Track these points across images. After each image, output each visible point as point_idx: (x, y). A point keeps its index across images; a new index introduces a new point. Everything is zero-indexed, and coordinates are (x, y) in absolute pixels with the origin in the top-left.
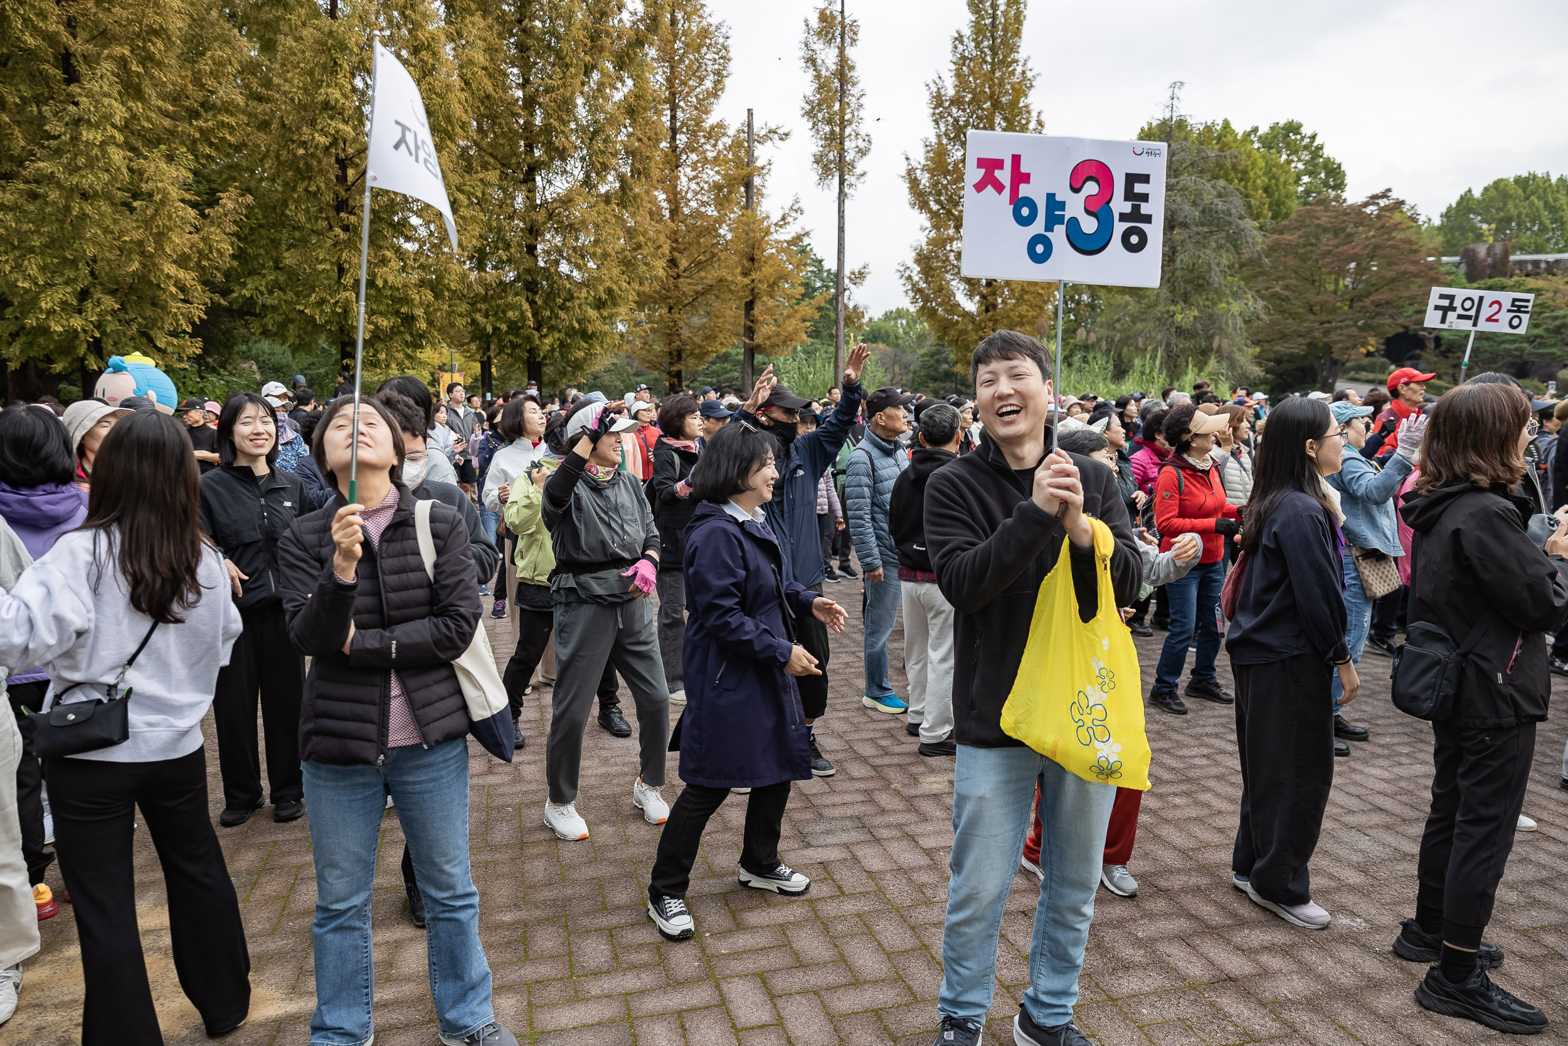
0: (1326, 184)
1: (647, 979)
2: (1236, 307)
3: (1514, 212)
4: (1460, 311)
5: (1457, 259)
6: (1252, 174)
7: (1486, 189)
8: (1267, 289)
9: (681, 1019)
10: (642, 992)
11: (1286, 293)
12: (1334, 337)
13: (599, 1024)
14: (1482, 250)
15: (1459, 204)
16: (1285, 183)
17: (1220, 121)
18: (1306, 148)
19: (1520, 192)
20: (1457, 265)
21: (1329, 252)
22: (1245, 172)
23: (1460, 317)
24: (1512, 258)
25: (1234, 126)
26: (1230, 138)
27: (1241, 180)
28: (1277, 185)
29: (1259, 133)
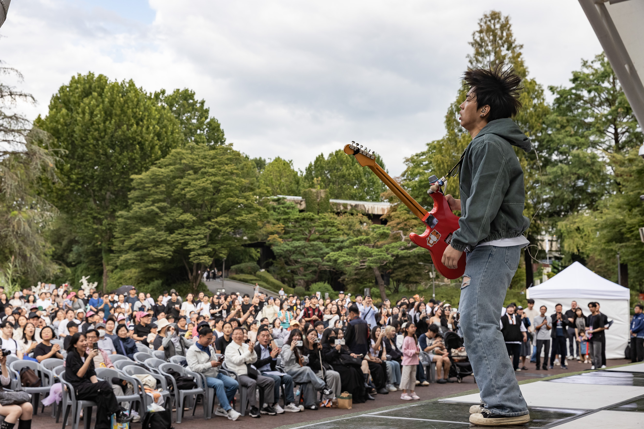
5: (300, 198)
12: (190, 246)
15: (316, 162)
17: (127, 80)
18: (198, 109)
21: (189, 184)
24: (332, 201)
26: (131, 95)
28: (166, 132)
29: (166, 95)
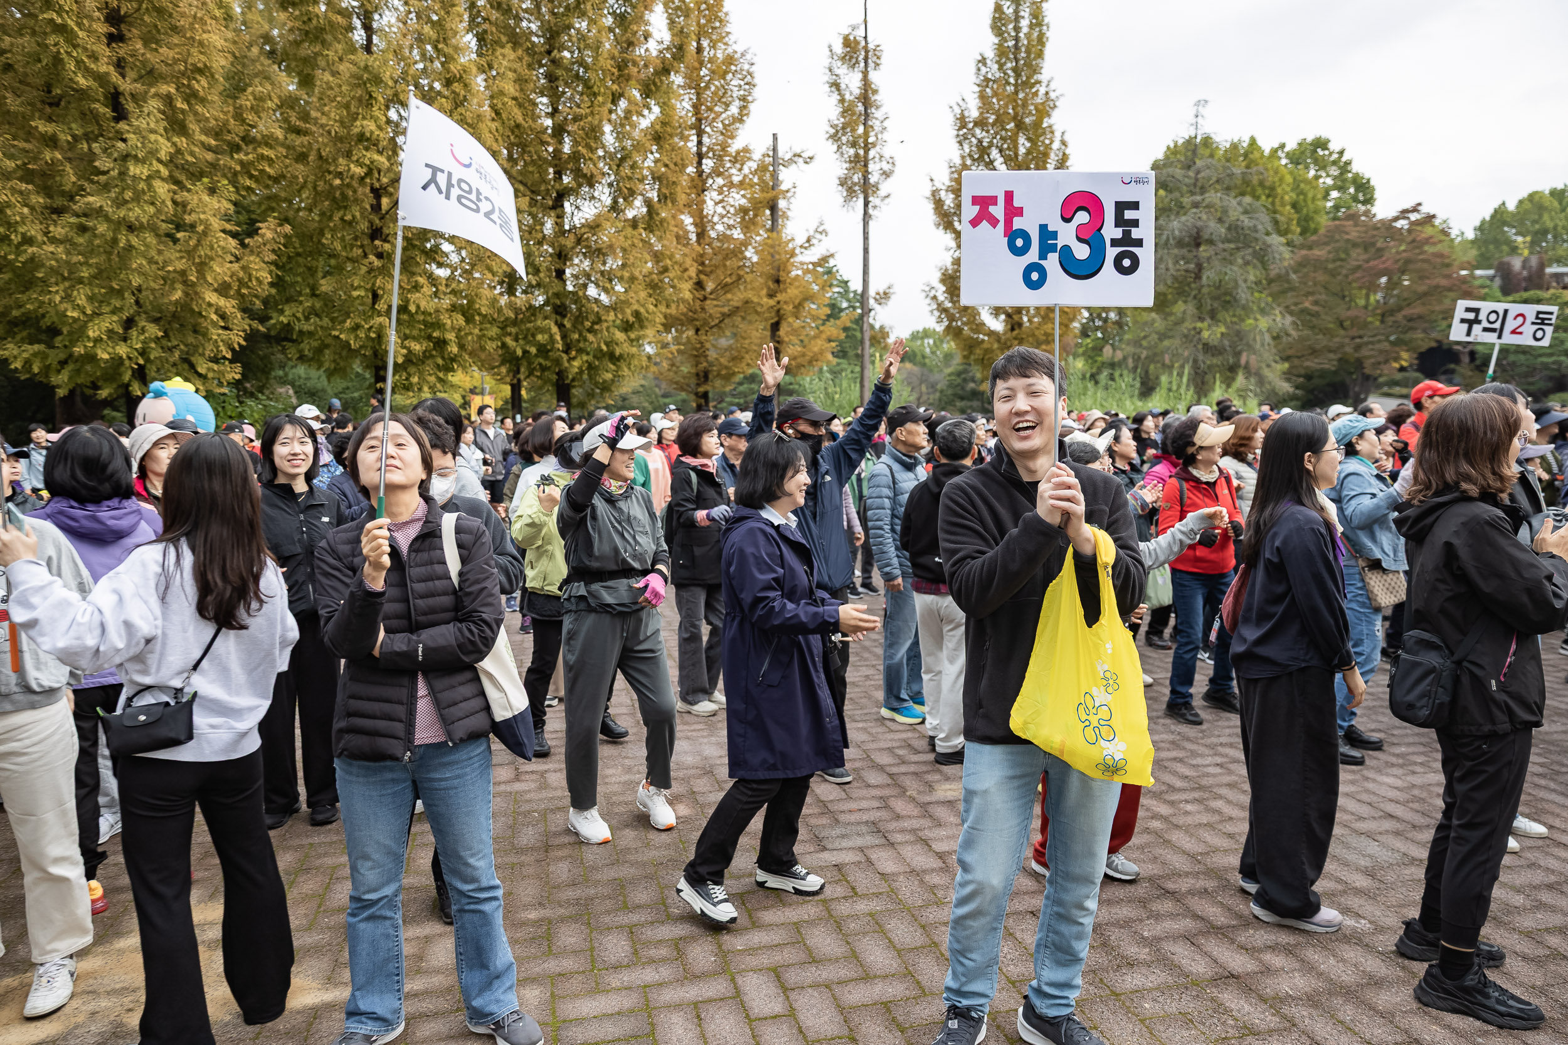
0: (1355, 199)
1: (665, 972)
2: (1264, 323)
3: (1550, 224)
4: (1485, 324)
5: (1491, 272)
6: (1279, 190)
7: (1521, 202)
8: (1296, 304)
9: (697, 1011)
10: (661, 985)
11: (1316, 308)
12: (1364, 352)
13: (619, 1013)
14: (1517, 263)
15: (1493, 217)
16: (1314, 199)
17: (1246, 138)
18: (1334, 163)
19: (1556, 204)
20: (1492, 278)
21: (1359, 267)
22: (1272, 189)
23: (1485, 330)
24: (1548, 270)
25: (1260, 142)
26: (1256, 155)
27: (1268, 196)
28: (1305, 201)
29: (1287, 149)
